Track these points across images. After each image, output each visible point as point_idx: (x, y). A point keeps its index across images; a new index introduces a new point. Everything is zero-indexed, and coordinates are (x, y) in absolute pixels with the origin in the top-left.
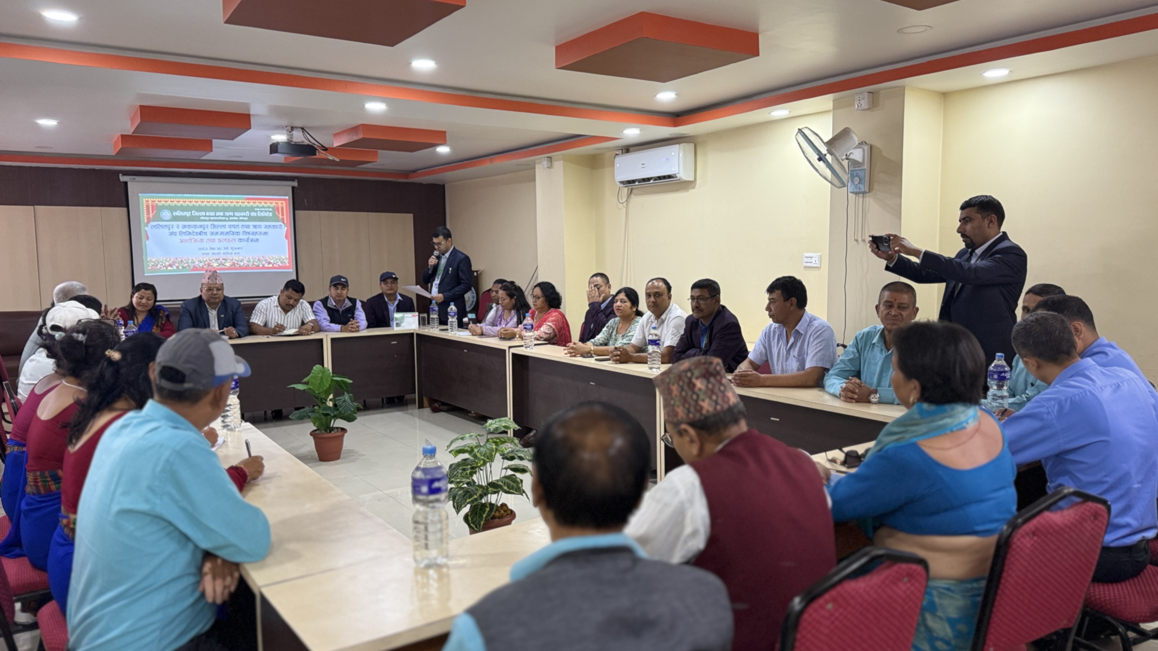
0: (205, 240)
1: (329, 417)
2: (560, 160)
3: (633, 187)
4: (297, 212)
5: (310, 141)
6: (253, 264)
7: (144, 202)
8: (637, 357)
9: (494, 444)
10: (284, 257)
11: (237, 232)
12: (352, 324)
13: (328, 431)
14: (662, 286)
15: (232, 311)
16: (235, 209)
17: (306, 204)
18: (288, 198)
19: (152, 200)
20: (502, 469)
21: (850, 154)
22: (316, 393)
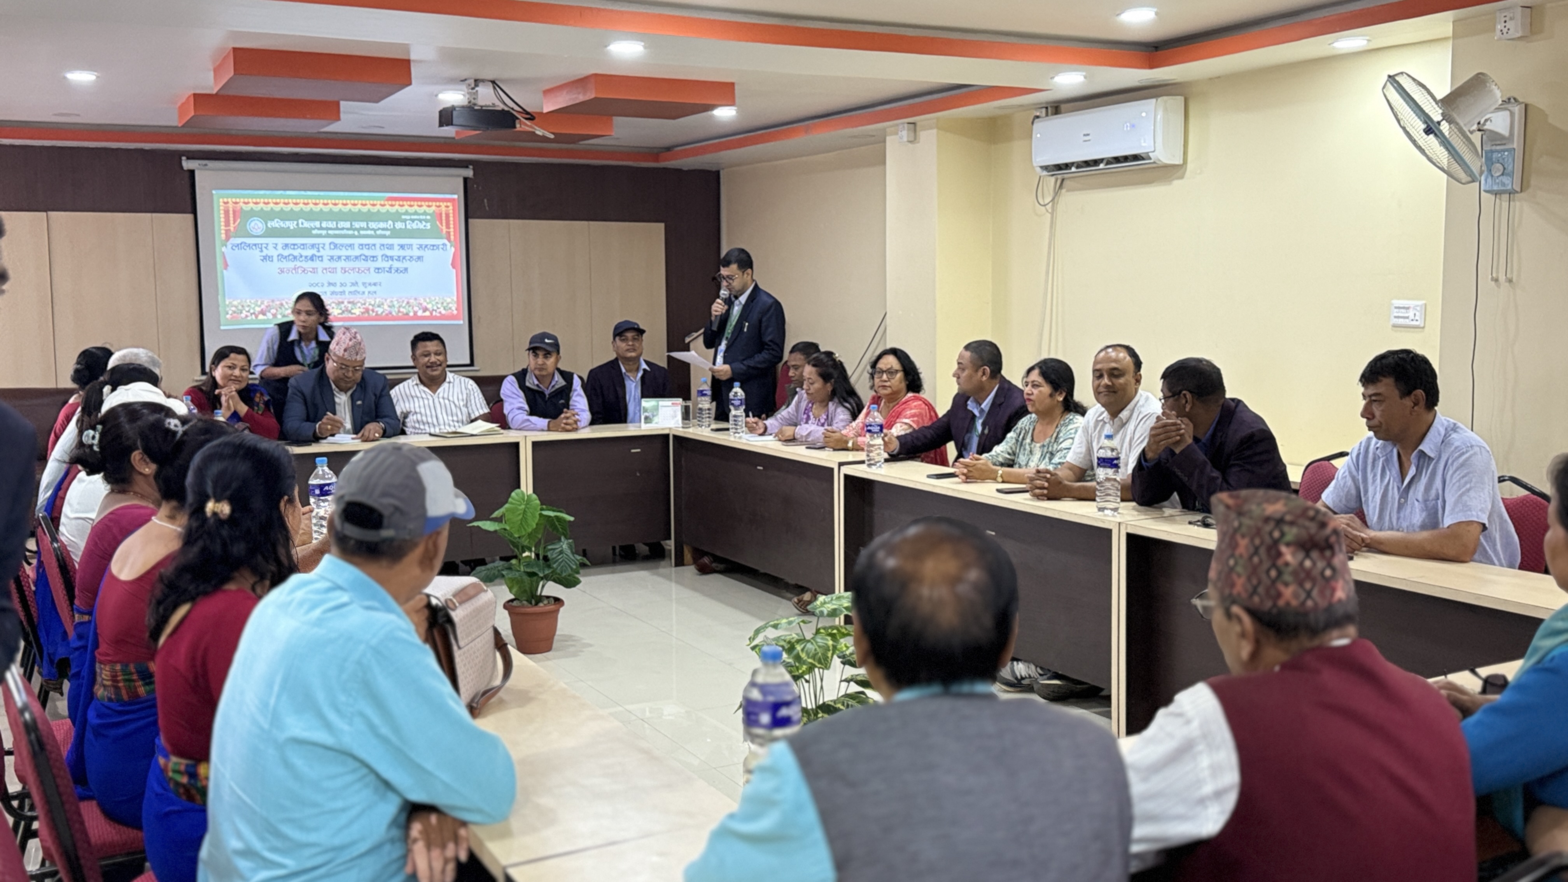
0: (320, 270)
1: (535, 578)
2: (931, 128)
3: (1066, 176)
4: (471, 221)
5: (505, 104)
6: (399, 311)
7: (221, 204)
8: (1079, 488)
9: (829, 638)
10: (449, 300)
11: (373, 257)
12: (567, 418)
13: (533, 602)
14: (1125, 358)
15: (375, 395)
16: (369, 217)
17: (487, 208)
18: (458, 196)
19: (234, 200)
20: (841, 681)
21: (1486, 120)
22: (515, 538)
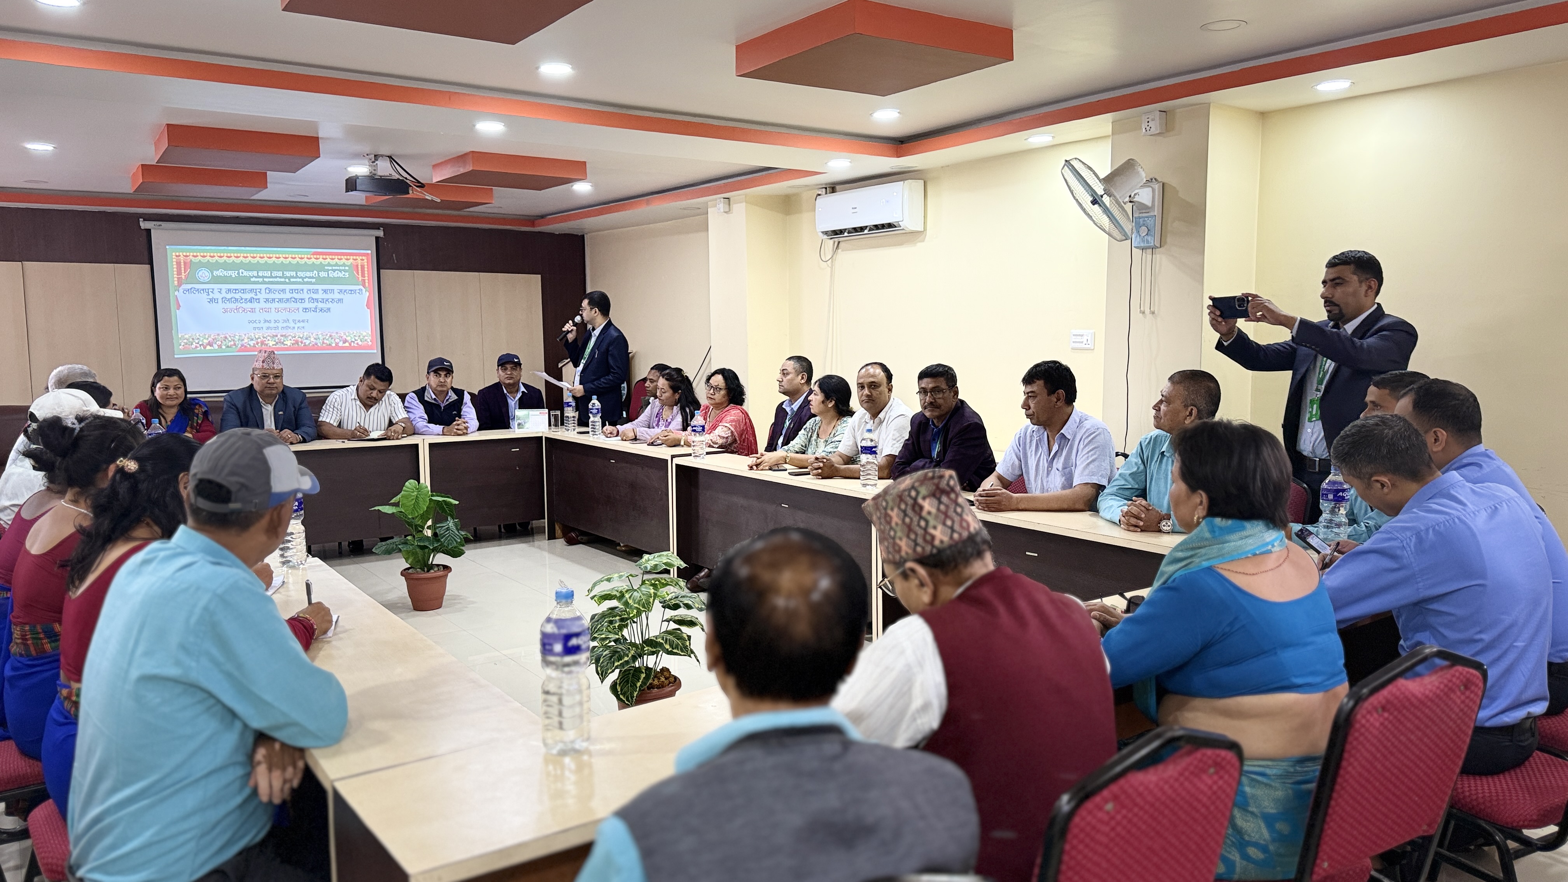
0: (257, 310)
1: (427, 550)
2: (741, 202)
3: (840, 239)
4: (382, 271)
5: (400, 174)
6: (323, 343)
7: (174, 257)
8: (845, 470)
9: (652, 587)
10: (364, 334)
11: (302, 299)
12: (458, 425)
13: (426, 569)
14: (880, 373)
15: (294, 407)
16: (297, 268)
17: (396, 261)
18: (371, 252)
19: (185, 254)
20: (663, 621)
21: (1135, 194)
22: (409, 519)
